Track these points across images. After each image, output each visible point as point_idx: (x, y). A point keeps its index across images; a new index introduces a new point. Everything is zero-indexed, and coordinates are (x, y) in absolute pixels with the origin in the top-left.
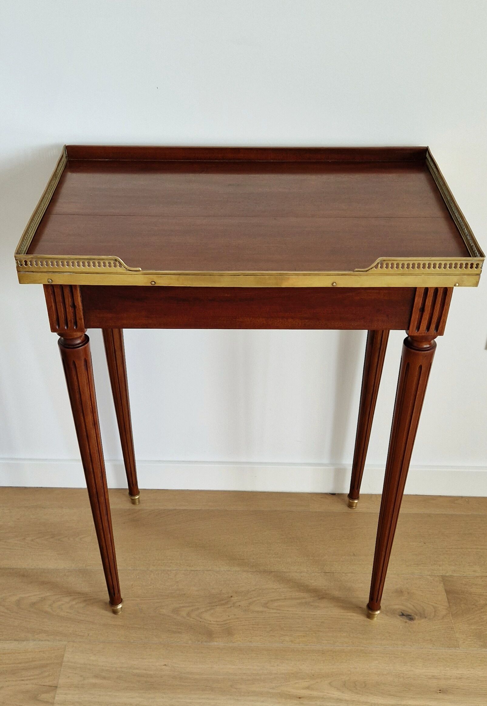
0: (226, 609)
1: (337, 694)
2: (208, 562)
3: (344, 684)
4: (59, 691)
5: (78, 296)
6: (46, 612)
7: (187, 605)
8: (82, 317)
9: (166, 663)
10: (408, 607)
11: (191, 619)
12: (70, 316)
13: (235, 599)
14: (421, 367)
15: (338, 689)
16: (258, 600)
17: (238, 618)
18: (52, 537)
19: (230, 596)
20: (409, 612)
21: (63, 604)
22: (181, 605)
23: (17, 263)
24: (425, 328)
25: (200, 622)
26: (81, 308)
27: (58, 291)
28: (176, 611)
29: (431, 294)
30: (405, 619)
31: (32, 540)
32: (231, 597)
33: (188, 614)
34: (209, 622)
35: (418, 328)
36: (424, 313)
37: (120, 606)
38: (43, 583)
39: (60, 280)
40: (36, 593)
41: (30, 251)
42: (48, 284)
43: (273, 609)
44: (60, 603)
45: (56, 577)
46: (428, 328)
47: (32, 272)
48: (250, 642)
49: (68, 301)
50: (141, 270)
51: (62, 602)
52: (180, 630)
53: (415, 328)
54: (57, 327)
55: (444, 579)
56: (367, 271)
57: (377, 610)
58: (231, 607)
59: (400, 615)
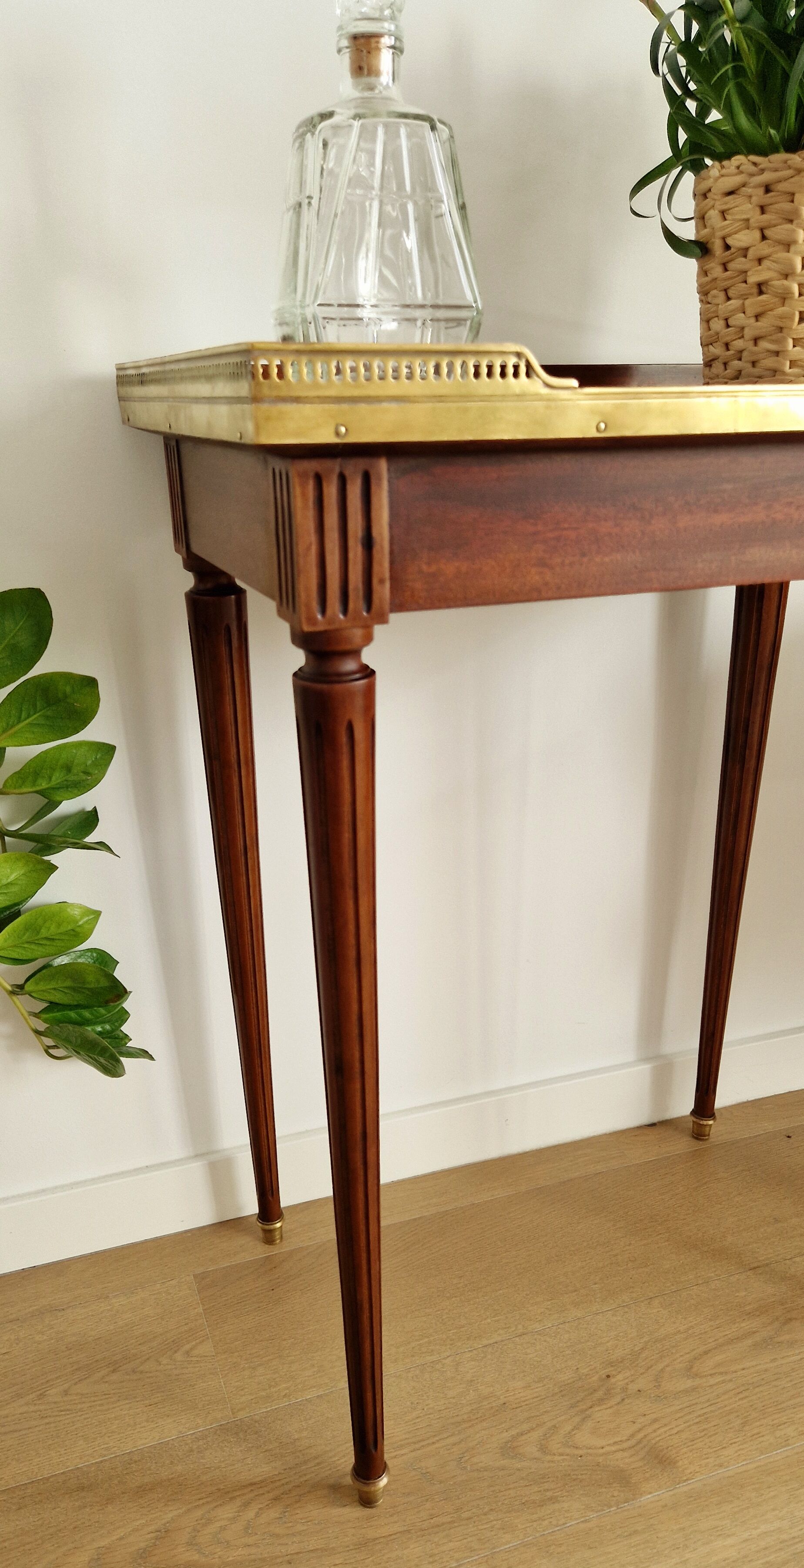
0: (616, 1407)
2: (507, 1317)
7: (525, 1427)
11: (557, 1458)
13: (619, 1379)
16: (667, 1366)
17: (655, 1420)
18: (114, 1371)
19: (604, 1376)
21: (223, 1528)
22: (514, 1432)
25: (581, 1456)
28: (509, 1449)
31: (66, 1393)
32: (608, 1376)
33: (543, 1449)
34: (601, 1451)
37: (383, 1481)
38: (142, 1491)
40: (138, 1523)
43: (711, 1375)
44: (213, 1528)
45: (172, 1463)
48: (721, 1465)
51: (218, 1524)
52: (549, 1494)
58: (623, 1400)
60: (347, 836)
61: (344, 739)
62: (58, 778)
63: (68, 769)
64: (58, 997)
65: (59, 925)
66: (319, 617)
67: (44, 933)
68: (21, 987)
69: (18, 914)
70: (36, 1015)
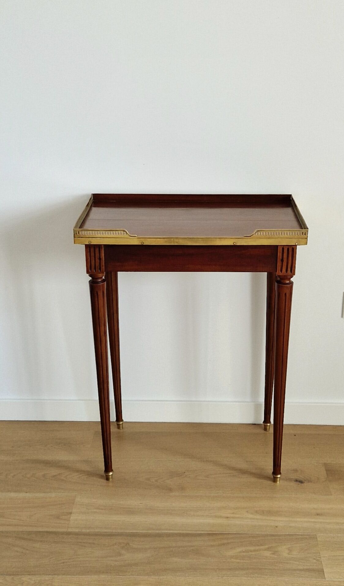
0: (181, 478)
1: (251, 516)
2: (169, 456)
3: (257, 512)
4: (72, 515)
5: (102, 253)
6: (62, 480)
7: (155, 476)
8: (104, 265)
9: (142, 503)
10: (301, 477)
11: (158, 483)
12: (97, 264)
13: (186, 474)
14: (286, 294)
15: (252, 514)
16: (201, 474)
17: (188, 482)
19: (183, 472)
20: (301, 479)
22: (151, 477)
23: (74, 233)
24: (285, 271)
25: (164, 484)
26: (104, 259)
27: (92, 250)
28: (148, 479)
29: (286, 250)
30: (298, 483)
33: (156, 481)
34: (169, 484)
35: (281, 271)
36: (284, 262)
37: (111, 473)
38: (60, 467)
39: (95, 242)
40: (55, 471)
41: (81, 227)
42: (89, 244)
43: (211, 478)
44: (71, 476)
45: (68, 464)
46: (287, 271)
47: (82, 237)
48: (196, 493)
49: (97, 255)
50: (136, 236)
51: (73, 475)
52: (150, 488)
53: (280, 271)
54: (90, 271)
55: (325, 465)
56: (250, 236)
57: (278, 474)
58: (184, 477)
59: (295, 481)
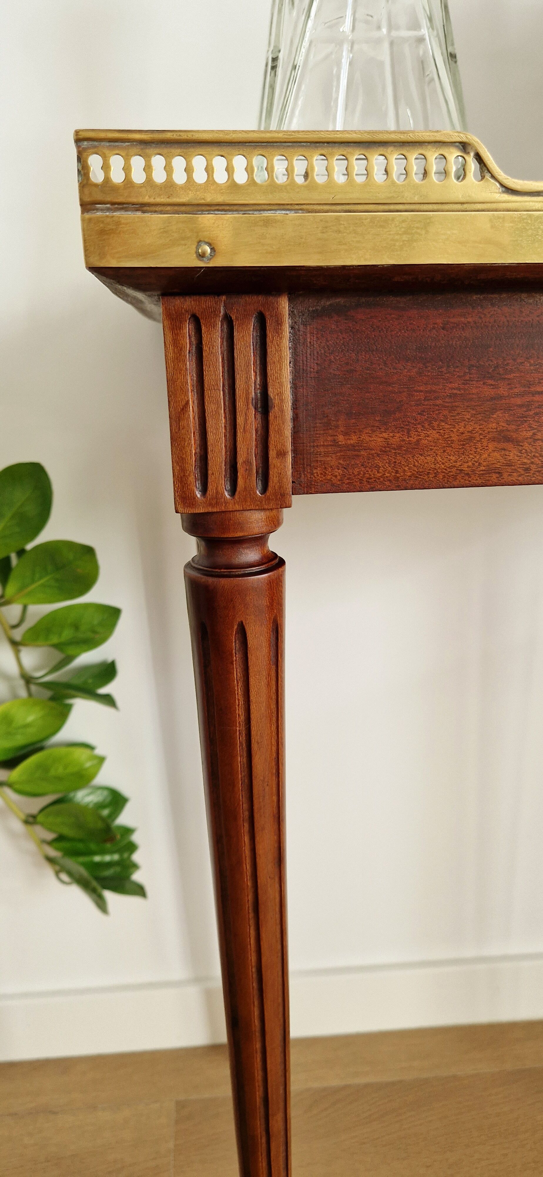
8: (289, 446)
12: (247, 445)
26: (288, 407)
49: (246, 378)
54: (199, 493)
60: (240, 760)
61: (235, 645)
62: (67, 634)
63: (76, 627)
64: (67, 831)
65: (66, 767)
66: (198, 495)
67: (52, 772)
68: (34, 817)
69: (41, 749)
70: (50, 843)
